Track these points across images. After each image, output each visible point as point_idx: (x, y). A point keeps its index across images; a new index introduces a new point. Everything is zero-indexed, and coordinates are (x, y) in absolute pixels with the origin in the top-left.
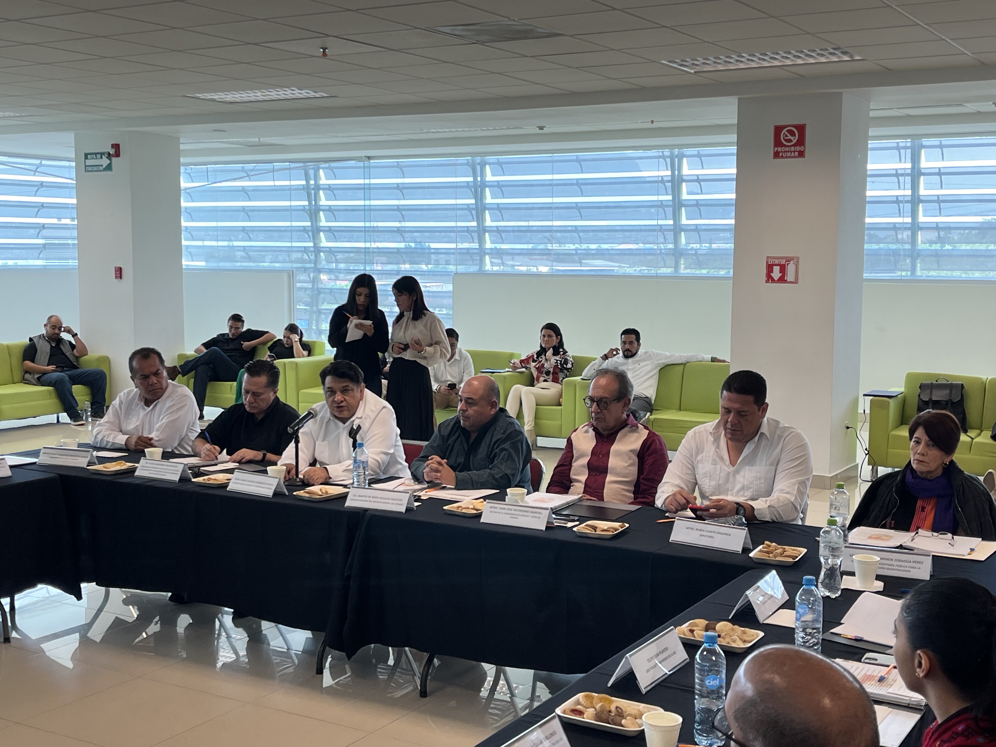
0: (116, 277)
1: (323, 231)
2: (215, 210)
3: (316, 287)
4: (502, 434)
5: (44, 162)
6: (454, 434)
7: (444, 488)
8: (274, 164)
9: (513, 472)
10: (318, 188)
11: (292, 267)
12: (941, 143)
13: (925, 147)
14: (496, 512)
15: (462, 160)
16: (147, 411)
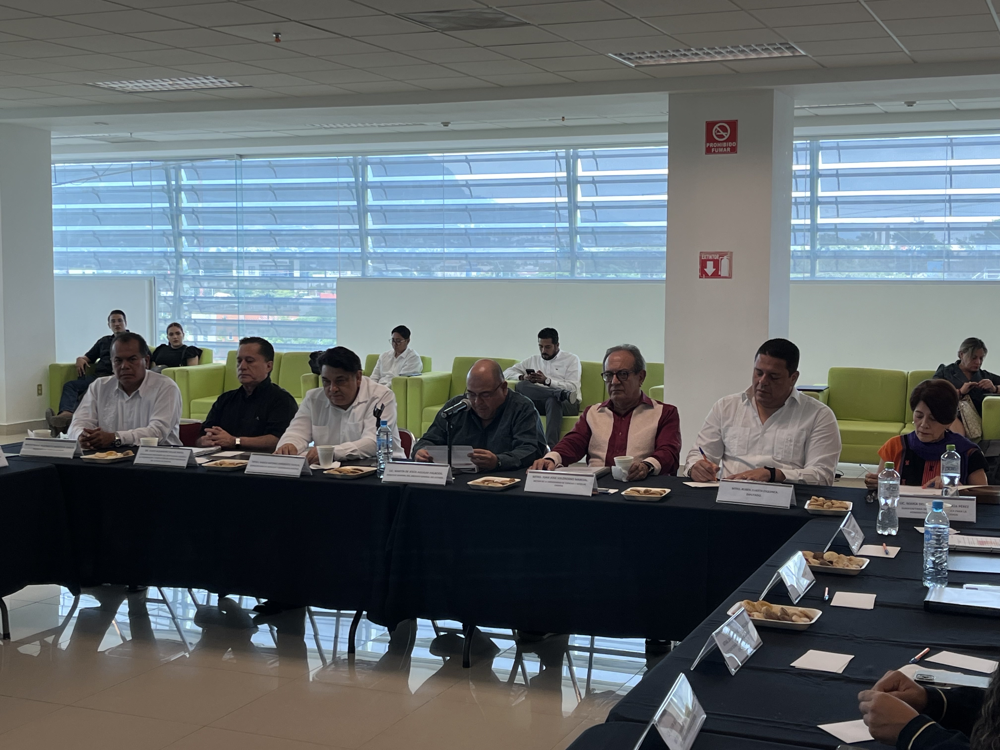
8: (133, 163)
10: (179, 189)
11: (153, 275)
12: (838, 145)
13: (822, 149)
14: (540, 481)
15: (343, 159)
16: (127, 399)
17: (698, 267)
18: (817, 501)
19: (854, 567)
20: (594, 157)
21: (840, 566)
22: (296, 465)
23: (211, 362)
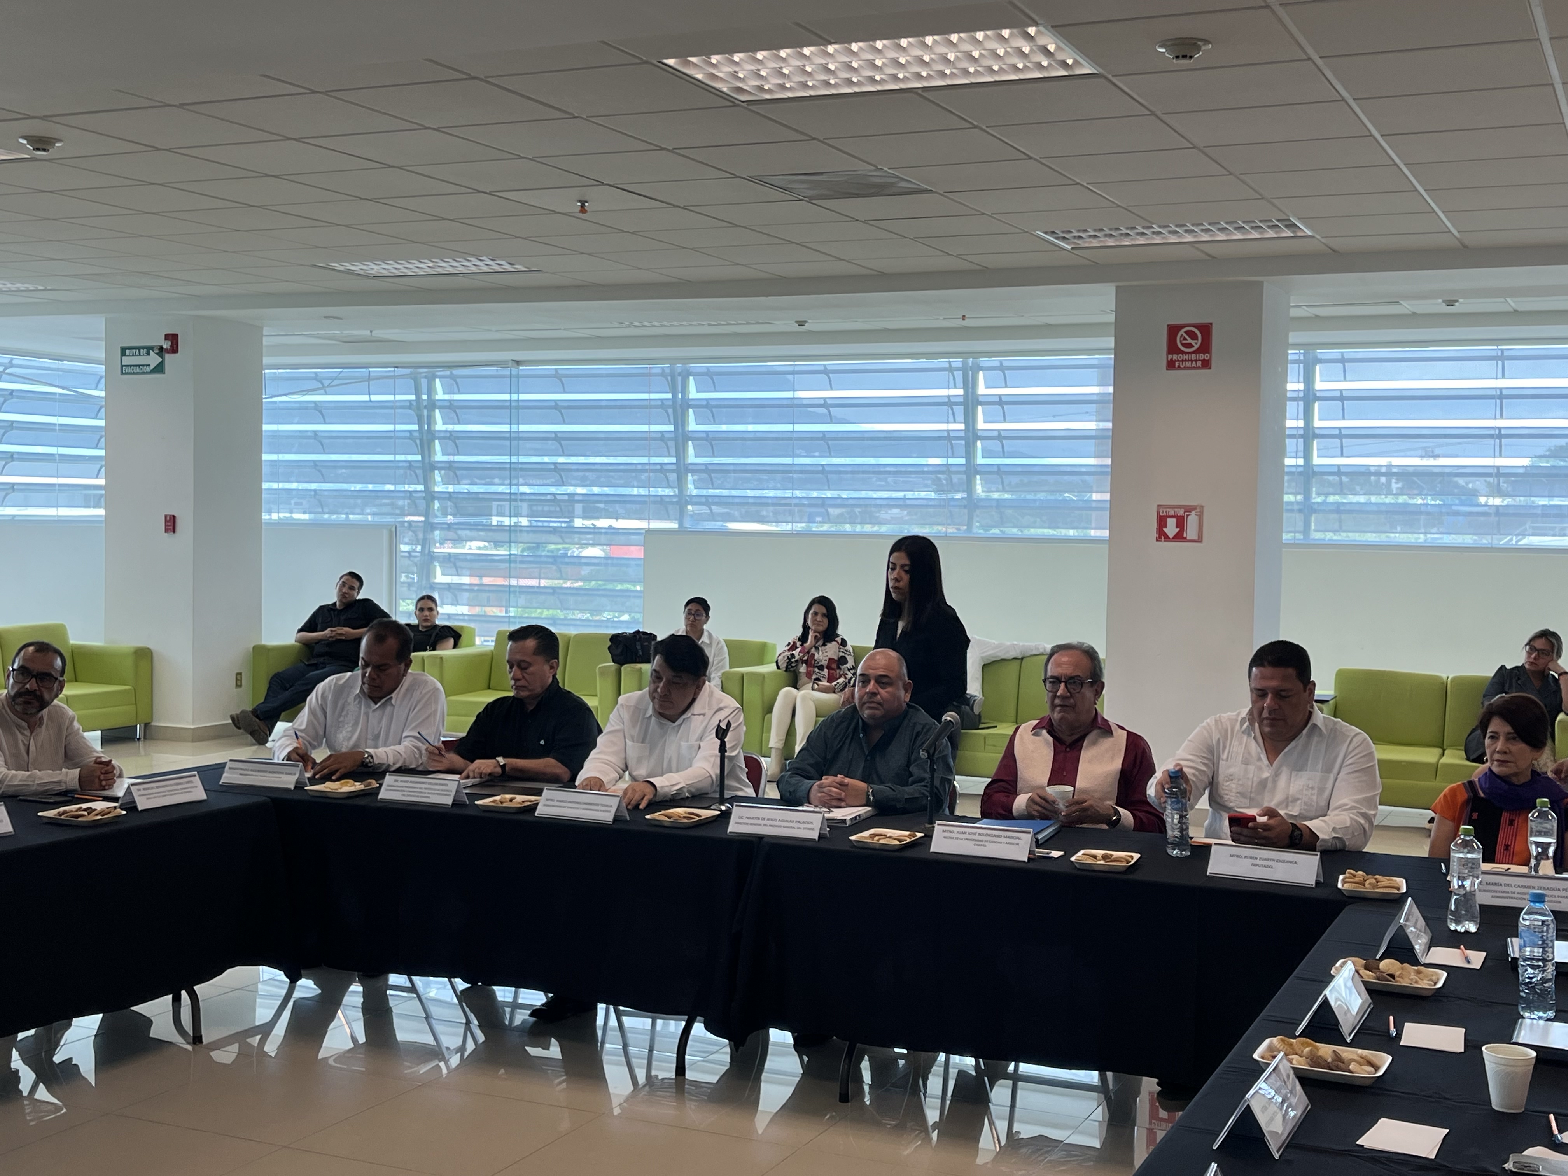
0: (166, 531)
1: (440, 469)
8: (370, 369)
10: (432, 405)
12: (1343, 356)
13: (1321, 361)
14: (953, 838)
15: (657, 368)
16: (371, 709)
17: (1155, 526)
18: (1355, 876)
19: (1425, 984)
20: (1002, 368)
21: (1405, 983)
22: (607, 806)
23: (473, 644)
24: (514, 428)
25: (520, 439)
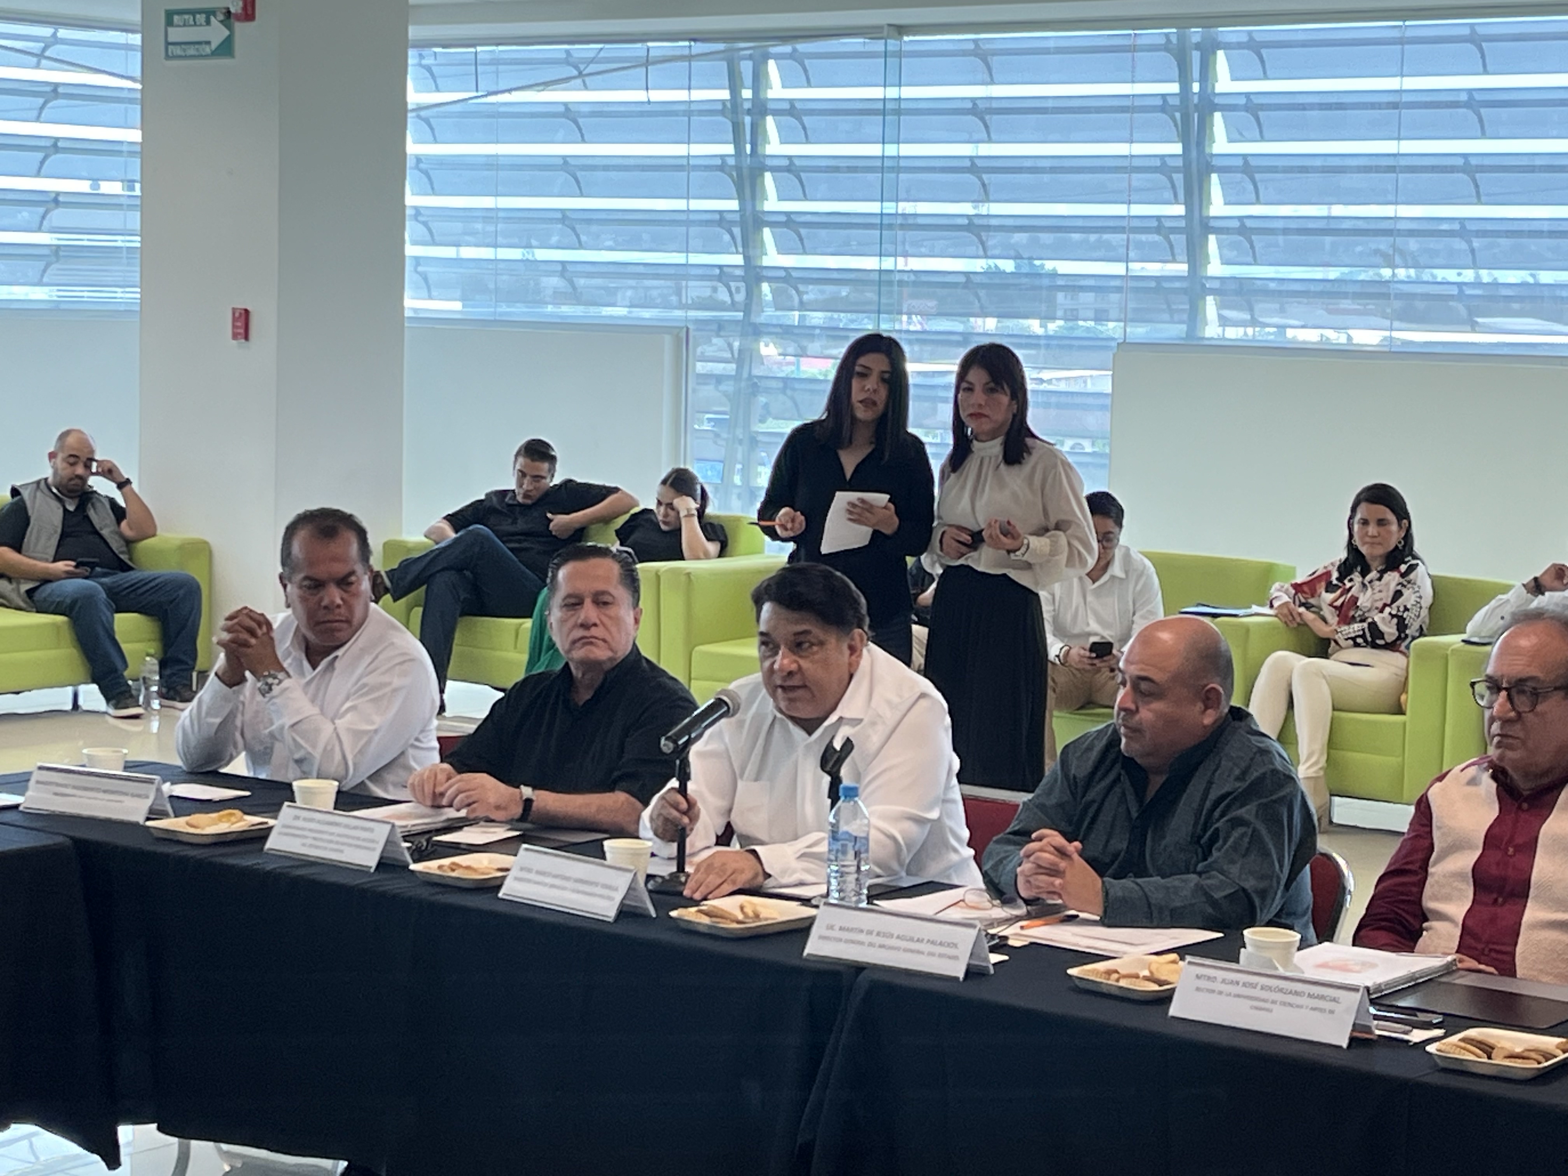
0: (235, 336)
1: (772, 225)
2: (492, 164)
3: (745, 375)
4: (1238, 779)
5: (63, 33)
6: (1105, 775)
7: (1071, 919)
8: (650, 44)
9: (1262, 885)
10: (760, 108)
11: (687, 319)
14: (1213, 991)
15: (1153, 35)
16: (308, 678)
24: (891, 150)
25: (898, 170)
